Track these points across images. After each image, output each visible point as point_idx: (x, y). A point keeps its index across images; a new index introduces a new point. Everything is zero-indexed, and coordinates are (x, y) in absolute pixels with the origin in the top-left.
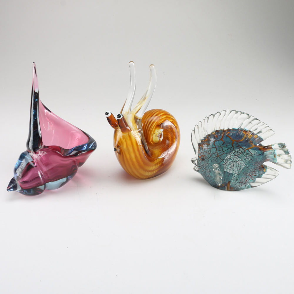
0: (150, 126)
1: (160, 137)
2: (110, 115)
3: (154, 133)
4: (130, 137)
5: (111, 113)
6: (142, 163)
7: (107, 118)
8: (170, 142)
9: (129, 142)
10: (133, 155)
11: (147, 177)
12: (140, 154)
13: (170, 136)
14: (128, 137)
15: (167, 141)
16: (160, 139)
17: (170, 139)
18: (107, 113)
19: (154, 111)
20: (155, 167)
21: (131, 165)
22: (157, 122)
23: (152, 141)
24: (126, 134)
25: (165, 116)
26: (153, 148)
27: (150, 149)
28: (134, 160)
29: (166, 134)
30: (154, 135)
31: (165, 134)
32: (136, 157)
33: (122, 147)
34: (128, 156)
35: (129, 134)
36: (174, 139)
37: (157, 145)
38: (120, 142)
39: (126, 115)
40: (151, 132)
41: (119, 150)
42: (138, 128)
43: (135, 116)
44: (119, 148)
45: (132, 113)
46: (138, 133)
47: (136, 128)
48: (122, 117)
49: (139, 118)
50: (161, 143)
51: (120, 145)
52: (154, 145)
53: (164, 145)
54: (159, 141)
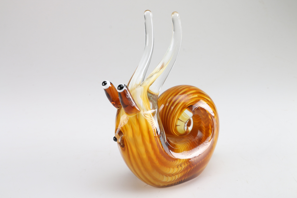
0: (172, 108)
1: (189, 125)
2: (108, 85)
3: (178, 119)
4: (138, 121)
5: (111, 84)
6: (156, 162)
7: (105, 90)
8: (204, 135)
9: (137, 128)
10: (142, 149)
11: (166, 184)
12: (153, 148)
13: (203, 125)
14: (135, 122)
15: (199, 133)
16: (187, 129)
17: (204, 130)
18: (105, 83)
19: (180, 87)
20: (177, 169)
21: (140, 164)
22: (184, 103)
23: (176, 130)
24: (132, 116)
25: (196, 96)
26: (176, 142)
27: (171, 141)
28: (145, 156)
29: (198, 123)
30: (179, 123)
31: (197, 122)
32: (147, 151)
33: (125, 135)
34: (134, 150)
35: (136, 116)
36: (210, 131)
37: (183, 138)
38: (124, 129)
39: (134, 89)
40: (174, 118)
41: (121, 140)
42: (151, 108)
43: (148, 90)
44: (122, 137)
45: (144, 85)
46: (151, 116)
47: (148, 108)
48: (125, 88)
49: (154, 93)
50: (189, 134)
51: (124, 132)
52: (178, 137)
53: (194, 138)
54: (186, 130)
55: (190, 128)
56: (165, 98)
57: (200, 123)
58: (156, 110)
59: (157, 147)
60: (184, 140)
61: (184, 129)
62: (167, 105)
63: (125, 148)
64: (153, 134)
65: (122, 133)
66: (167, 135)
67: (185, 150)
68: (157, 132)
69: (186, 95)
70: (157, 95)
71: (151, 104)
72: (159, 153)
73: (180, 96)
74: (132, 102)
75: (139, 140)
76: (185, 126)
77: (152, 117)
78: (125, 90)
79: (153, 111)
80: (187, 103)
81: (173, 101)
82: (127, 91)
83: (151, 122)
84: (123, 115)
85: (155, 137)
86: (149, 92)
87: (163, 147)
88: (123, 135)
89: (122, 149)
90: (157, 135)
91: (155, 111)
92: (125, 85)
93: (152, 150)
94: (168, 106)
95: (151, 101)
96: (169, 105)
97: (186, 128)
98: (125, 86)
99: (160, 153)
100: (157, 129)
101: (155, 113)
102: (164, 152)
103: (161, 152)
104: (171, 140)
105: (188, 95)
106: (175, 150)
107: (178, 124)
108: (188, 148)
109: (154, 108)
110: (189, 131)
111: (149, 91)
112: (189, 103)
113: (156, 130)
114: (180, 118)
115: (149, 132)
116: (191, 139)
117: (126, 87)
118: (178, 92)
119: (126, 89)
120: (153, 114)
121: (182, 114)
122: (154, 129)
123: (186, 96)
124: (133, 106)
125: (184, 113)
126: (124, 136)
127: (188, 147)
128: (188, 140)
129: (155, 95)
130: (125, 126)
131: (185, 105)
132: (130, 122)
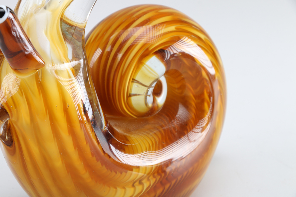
0: (120, 56)
1: (157, 92)
3: (134, 80)
4: (41, 87)
6: (85, 175)
8: (193, 115)
9: (38, 102)
13: (190, 93)
14: (35, 87)
15: (181, 112)
16: (154, 101)
17: (193, 103)
19: (137, 9)
20: (132, 189)
21: (49, 181)
22: (144, 45)
23: (129, 105)
24: (28, 77)
25: (172, 28)
26: (129, 131)
27: (116, 129)
28: (58, 163)
29: (180, 88)
30: (135, 88)
31: (176, 86)
32: (63, 152)
33: (14, 119)
35: (37, 76)
36: (206, 105)
37: (146, 122)
38: (12, 105)
39: (31, 15)
40: (123, 77)
41: (5, 130)
42: (70, 57)
43: (62, 16)
44: (6, 123)
45: (53, 6)
46: (70, 77)
47: (63, 58)
48: (8, 15)
49: (75, 24)
50: (159, 114)
51: (10, 111)
52: (135, 119)
53: (171, 120)
54: (150, 105)
55: (161, 100)
56: (103, 35)
57: (183, 87)
58: (82, 61)
59: (85, 143)
60: (147, 126)
61: (146, 104)
62: (108, 49)
63: (15, 147)
64: (76, 115)
65: (7, 113)
66: (108, 116)
67: (149, 150)
68: (85, 112)
69: (151, 25)
70: (80, 28)
71: (69, 48)
72: (90, 156)
73: (138, 28)
74: (26, 45)
75: (46, 128)
76: (147, 95)
77: (73, 78)
78: (8, 19)
79: (75, 63)
80: (152, 45)
81: (121, 40)
82: (12, 21)
83: (71, 89)
84: (7, 74)
85: (81, 122)
86: (63, 21)
87: (98, 143)
88: (9, 117)
89: (7, 150)
90: (85, 118)
91: (79, 64)
92: (7, 8)
93: (75, 149)
94: (109, 53)
95: (70, 41)
96: (111, 50)
97: (150, 99)
98: (9, 10)
99: (93, 156)
100: (84, 105)
101: (79, 68)
102: (102, 154)
103: (95, 152)
104: (119, 126)
105: (154, 26)
106: (126, 149)
107: (133, 92)
108: (156, 143)
109: (76, 57)
110: (158, 106)
111: (64, 18)
112: (157, 44)
113: (82, 106)
114: (137, 78)
115: (66, 111)
116: (163, 124)
117: (11, 12)
118: (132, 20)
119: (11, 16)
120: (76, 70)
121: (143, 69)
122: (78, 105)
123: (150, 30)
124: (26, 53)
125: (147, 66)
126: (11, 121)
127: (157, 141)
128: (157, 126)
129: (78, 28)
130: (12, 97)
131: (148, 49)
132: (22, 89)
